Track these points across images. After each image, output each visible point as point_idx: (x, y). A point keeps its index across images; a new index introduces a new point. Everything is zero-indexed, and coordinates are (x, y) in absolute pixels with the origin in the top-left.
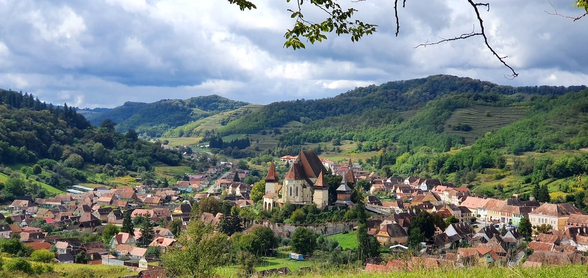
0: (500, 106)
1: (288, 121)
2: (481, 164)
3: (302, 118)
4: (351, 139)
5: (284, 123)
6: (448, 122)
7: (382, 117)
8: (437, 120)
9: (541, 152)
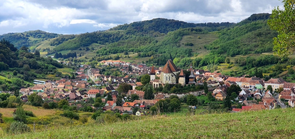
0: (203, 33)
1: (91, 43)
2: (218, 62)
3: (99, 42)
4: (133, 51)
5: (90, 44)
6: (182, 42)
7: (146, 40)
8: (176, 41)
9: (244, 55)
